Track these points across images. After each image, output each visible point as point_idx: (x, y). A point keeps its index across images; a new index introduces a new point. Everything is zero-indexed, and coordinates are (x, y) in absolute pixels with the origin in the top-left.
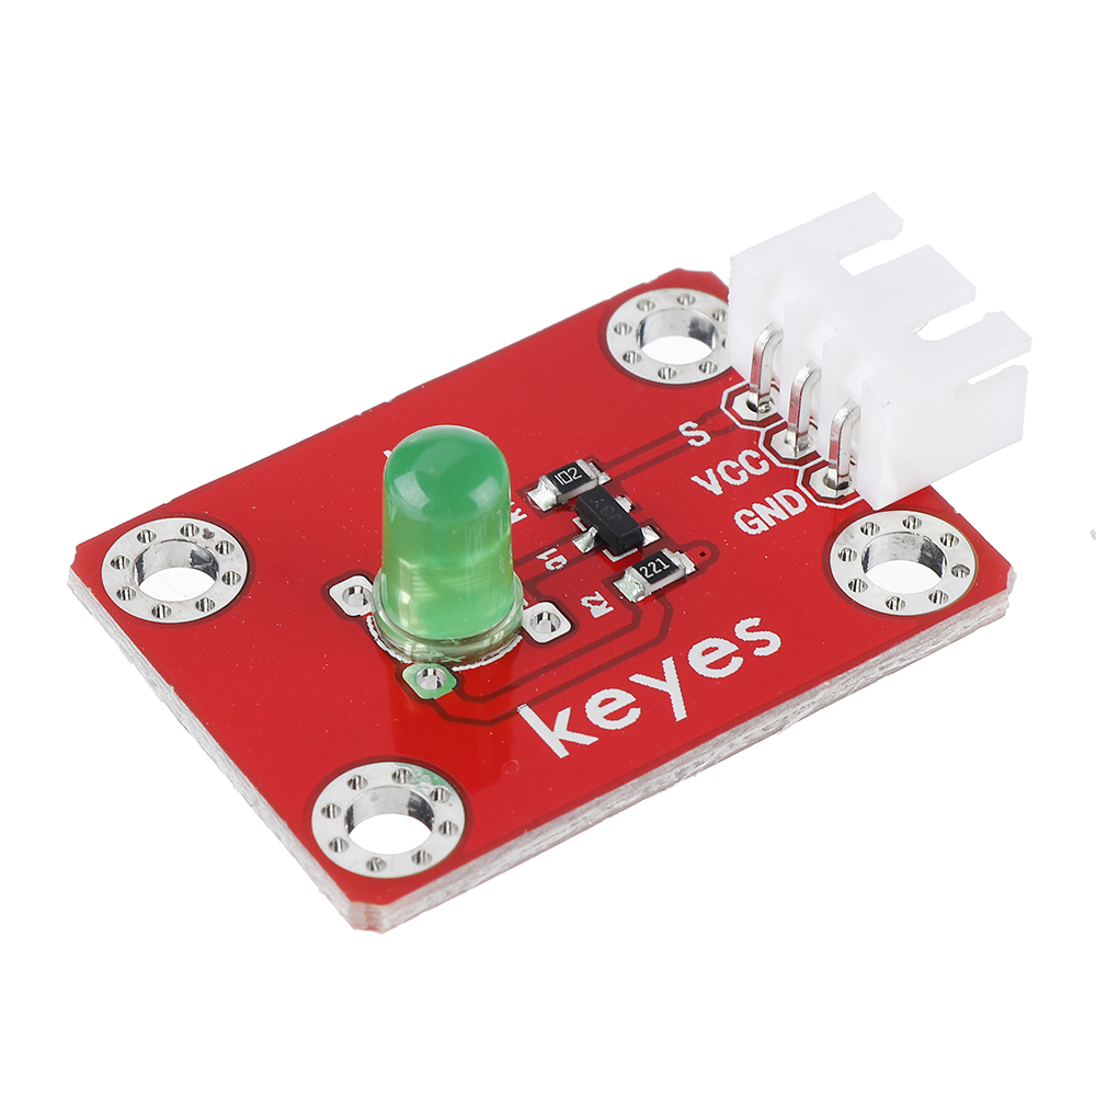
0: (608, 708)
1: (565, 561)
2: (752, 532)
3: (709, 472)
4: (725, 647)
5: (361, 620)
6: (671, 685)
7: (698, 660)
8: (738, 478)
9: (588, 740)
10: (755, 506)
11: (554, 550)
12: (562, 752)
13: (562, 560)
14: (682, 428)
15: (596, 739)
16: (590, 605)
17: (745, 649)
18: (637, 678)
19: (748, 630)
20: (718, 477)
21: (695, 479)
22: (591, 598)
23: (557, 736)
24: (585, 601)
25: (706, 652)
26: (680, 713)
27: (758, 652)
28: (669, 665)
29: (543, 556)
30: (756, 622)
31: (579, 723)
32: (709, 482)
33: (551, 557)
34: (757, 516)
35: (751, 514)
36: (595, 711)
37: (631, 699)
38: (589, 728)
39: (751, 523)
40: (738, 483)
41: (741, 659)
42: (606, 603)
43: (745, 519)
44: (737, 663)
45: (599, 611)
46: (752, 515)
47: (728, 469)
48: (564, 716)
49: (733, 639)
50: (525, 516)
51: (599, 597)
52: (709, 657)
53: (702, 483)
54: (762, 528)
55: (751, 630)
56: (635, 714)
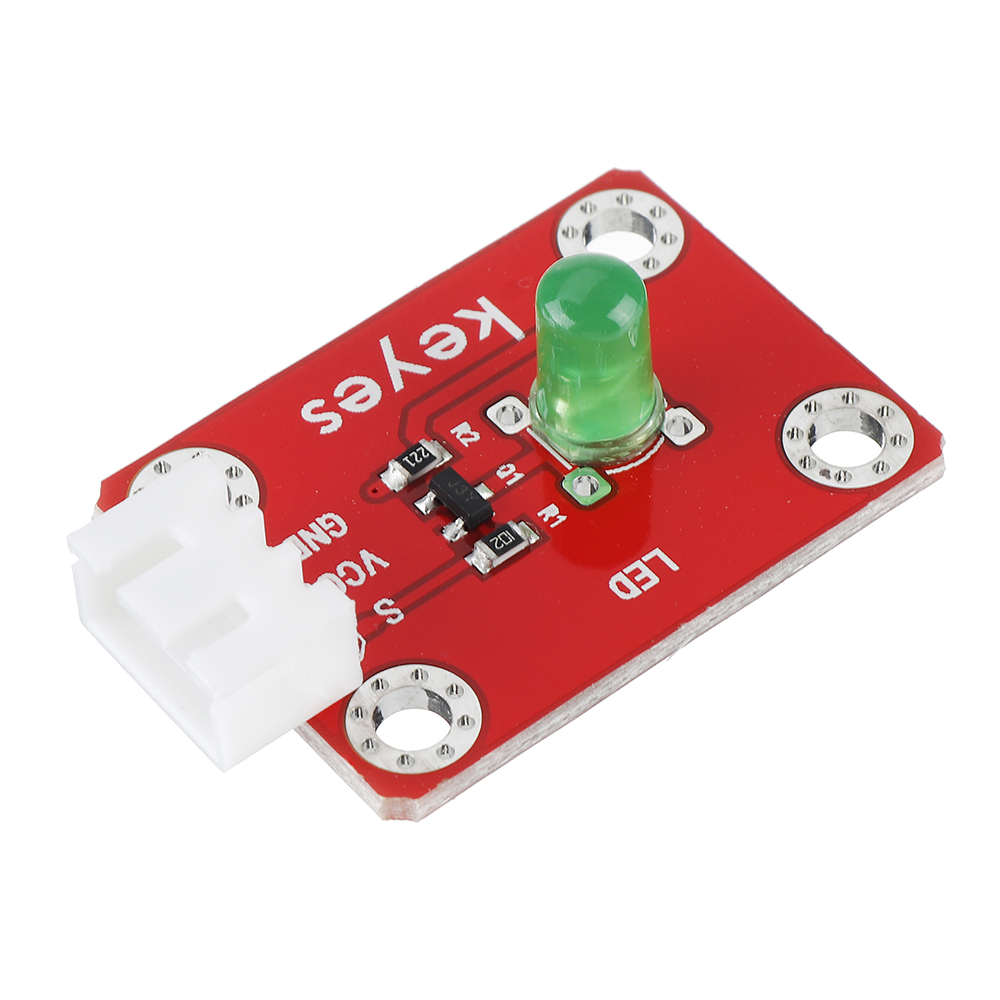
0: (447, 343)
1: (499, 473)
2: (330, 515)
3: (373, 572)
4: (350, 405)
5: (673, 404)
6: (395, 367)
7: (373, 391)
8: (345, 569)
9: (463, 314)
10: (328, 541)
11: (510, 483)
12: (483, 301)
13: (501, 474)
14: (401, 617)
15: (456, 315)
16: (472, 433)
17: (332, 405)
18: (424, 370)
19: (330, 422)
20: (364, 568)
21: (386, 565)
22: (471, 440)
23: (489, 315)
24: (477, 437)
25: (366, 399)
26: (385, 344)
27: (320, 403)
28: (398, 385)
29: (519, 476)
30: (324, 430)
31: (471, 327)
32: (373, 562)
33: (511, 476)
34: (327, 532)
35: (333, 533)
36: (458, 339)
37: (429, 352)
38: (462, 324)
39: (332, 524)
40: (346, 564)
41: (335, 395)
42: (458, 437)
43: (337, 528)
44: (339, 392)
45: (463, 428)
46: (331, 533)
47: (356, 578)
48: (485, 332)
49: (344, 413)
50: (540, 514)
51: (465, 442)
52: (363, 395)
53: (379, 561)
54: (321, 520)
55: (328, 423)
56: (424, 339)
